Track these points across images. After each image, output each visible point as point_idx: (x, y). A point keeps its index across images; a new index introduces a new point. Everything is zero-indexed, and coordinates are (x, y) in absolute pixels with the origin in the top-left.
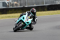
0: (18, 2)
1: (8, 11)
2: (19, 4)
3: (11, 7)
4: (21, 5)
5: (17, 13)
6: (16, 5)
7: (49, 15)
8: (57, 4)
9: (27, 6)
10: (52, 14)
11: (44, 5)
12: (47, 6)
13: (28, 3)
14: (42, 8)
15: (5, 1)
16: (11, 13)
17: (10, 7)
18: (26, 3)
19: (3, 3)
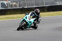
0: (17, 3)
1: (7, 12)
2: (18, 5)
3: (10, 8)
4: (20, 6)
5: (16, 14)
6: (15, 5)
7: (49, 16)
8: (57, 5)
9: (26, 7)
10: (52, 15)
11: (44, 6)
12: (46, 7)
13: (27, 4)
14: (42, 8)
15: (4, 2)
16: (10, 14)
17: (8, 8)
18: (25, 4)
19: (1, 3)
